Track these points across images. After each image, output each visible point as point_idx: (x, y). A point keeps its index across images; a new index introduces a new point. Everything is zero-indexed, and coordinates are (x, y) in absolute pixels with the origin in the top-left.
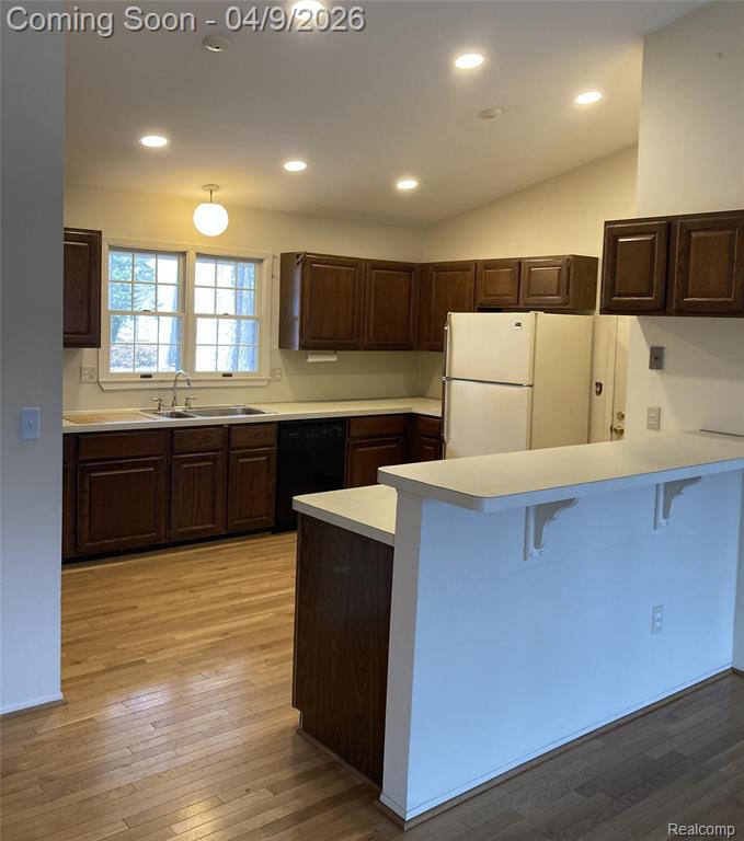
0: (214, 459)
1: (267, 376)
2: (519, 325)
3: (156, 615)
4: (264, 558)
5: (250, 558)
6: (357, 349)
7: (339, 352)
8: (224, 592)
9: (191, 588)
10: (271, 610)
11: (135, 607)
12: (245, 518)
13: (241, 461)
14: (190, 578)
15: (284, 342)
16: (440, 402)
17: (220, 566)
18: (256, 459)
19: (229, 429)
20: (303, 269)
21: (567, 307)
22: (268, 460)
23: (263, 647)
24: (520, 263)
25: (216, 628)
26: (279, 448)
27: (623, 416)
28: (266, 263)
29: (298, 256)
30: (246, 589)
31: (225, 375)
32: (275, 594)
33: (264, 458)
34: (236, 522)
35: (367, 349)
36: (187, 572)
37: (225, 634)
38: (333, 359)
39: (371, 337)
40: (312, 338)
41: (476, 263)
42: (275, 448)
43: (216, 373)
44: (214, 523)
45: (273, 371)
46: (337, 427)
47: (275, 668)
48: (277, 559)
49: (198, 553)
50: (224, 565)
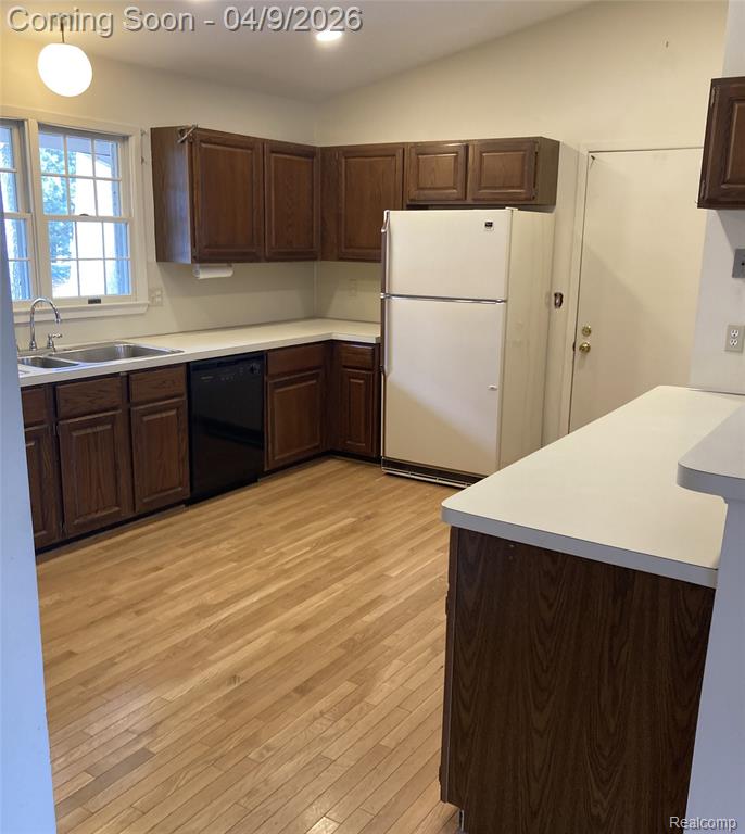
0: (112, 420)
1: (144, 300)
2: (489, 225)
3: (112, 662)
4: (199, 544)
5: (183, 546)
6: (257, 260)
7: (233, 265)
8: (184, 607)
9: (134, 606)
10: (266, 626)
11: (71, 654)
12: (157, 493)
13: (145, 419)
14: (122, 589)
15: (164, 253)
16: (379, 327)
17: (151, 564)
18: (164, 415)
19: (128, 376)
20: (191, 151)
21: (533, 202)
22: (178, 415)
23: (302, 690)
24: (467, 147)
25: (213, 671)
26: (189, 397)
27: (590, 332)
28: (133, 142)
29: (182, 132)
30: (210, 597)
31: (92, 301)
32: (255, 598)
33: (173, 412)
34: (145, 500)
35: (269, 260)
36: (111, 582)
37: (234, 678)
38: (225, 273)
39: (273, 244)
40: (206, 247)
41: (403, 147)
42: (185, 398)
43: (79, 299)
44: (118, 505)
45: (151, 291)
46: (254, 365)
47: (342, 723)
48: (219, 543)
49: (106, 549)
50: (155, 562)
